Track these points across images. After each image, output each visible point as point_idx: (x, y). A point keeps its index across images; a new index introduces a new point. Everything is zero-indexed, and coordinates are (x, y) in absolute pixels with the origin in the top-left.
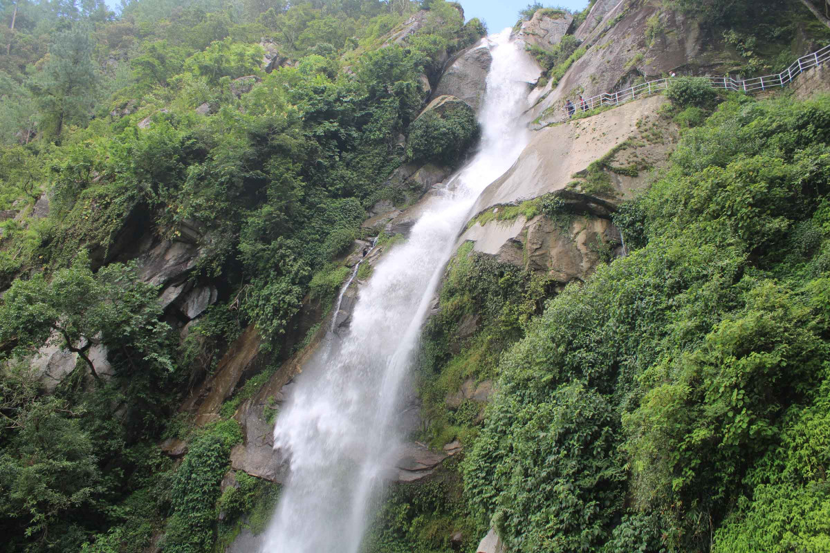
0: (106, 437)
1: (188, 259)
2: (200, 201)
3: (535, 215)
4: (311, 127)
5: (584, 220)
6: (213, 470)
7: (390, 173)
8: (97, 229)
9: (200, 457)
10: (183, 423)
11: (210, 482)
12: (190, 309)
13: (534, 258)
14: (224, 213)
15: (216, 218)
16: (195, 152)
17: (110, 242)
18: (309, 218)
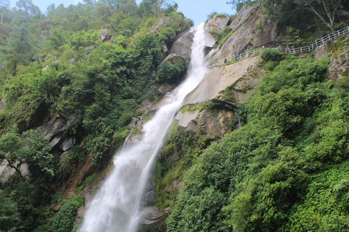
0: (25, 204)
1: (63, 126)
2: (67, 102)
3: (202, 109)
4: (114, 69)
5: (224, 112)
6: (70, 218)
7: (149, 88)
8: (24, 114)
9: (64, 212)
10: (60, 196)
11: (68, 223)
12: (64, 147)
13: (201, 129)
14: (78, 107)
15: (74, 109)
16: (65, 81)
17: (29, 119)
18: (113, 108)
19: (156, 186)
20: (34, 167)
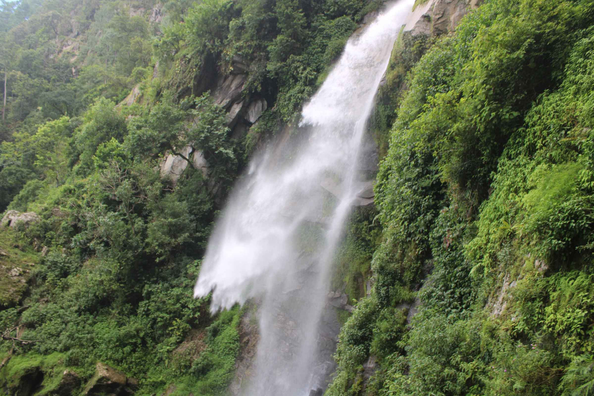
0: (200, 204)
1: (242, 84)
2: (241, 43)
8: (185, 77)
12: (251, 117)
13: (437, 26)
14: (259, 48)
15: (253, 52)
16: (236, 12)
17: (194, 84)
18: (314, 38)
19: (379, 145)
20: (209, 154)
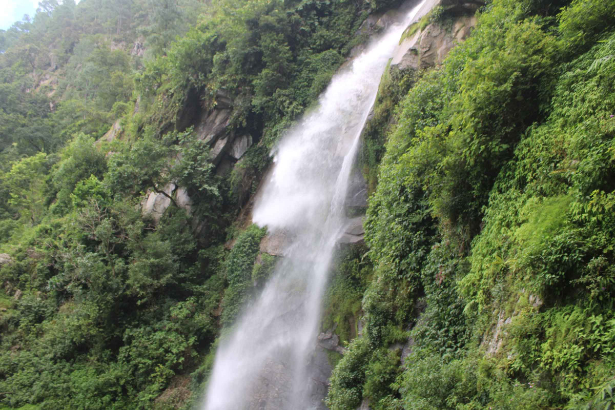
0: (184, 243)
1: (227, 119)
2: (225, 77)
3: (426, 25)
4: (294, 6)
5: (464, 19)
6: (248, 255)
7: (360, 25)
8: (168, 112)
9: (239, 247)
10: (237, 228)
11: (246, 263)
12: (236, 152)
13: (424, 59)
14: (244, 82)
15: (238, 87)
16: (217, 45)
17: (177, 119)
18: (300, 71)
19: (368, 180)
20: (193, 191)
